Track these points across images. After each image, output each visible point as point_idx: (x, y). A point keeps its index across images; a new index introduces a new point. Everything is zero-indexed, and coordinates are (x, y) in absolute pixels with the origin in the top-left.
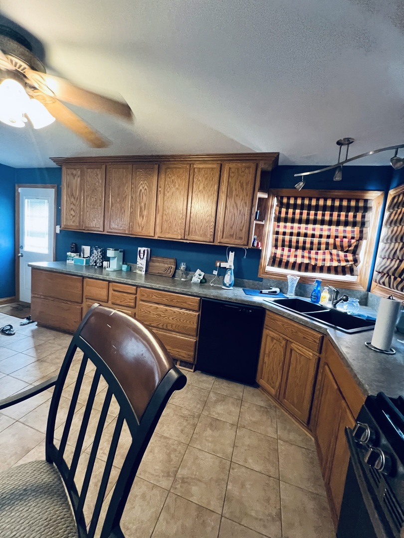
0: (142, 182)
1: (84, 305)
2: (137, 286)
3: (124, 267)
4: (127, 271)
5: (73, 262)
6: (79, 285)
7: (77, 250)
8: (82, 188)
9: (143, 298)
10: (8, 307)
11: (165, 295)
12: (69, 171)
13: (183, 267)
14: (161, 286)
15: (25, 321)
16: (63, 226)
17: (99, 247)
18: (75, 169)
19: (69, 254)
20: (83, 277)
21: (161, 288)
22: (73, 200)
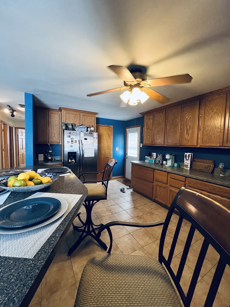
0: (188, 114)
1: (154, 184)
2: (186, 177)
3: (176, 165)
4: (177, 167)
5: (148, 161)
6: (152, 173)
7: (150, 155)
8: (153, 124)
9: (190, 185)
10: (122, 180)
11: (208, 185)
12: (148, 117)
13: (221, 166)
14: (205, 179)
15: (128, 187)
16: (144, 144)
17: (161, 153)
18: (150, 116)
19: (146, 157)
20: (154, 169)
21: (204, 180)
22: (149, 130)
